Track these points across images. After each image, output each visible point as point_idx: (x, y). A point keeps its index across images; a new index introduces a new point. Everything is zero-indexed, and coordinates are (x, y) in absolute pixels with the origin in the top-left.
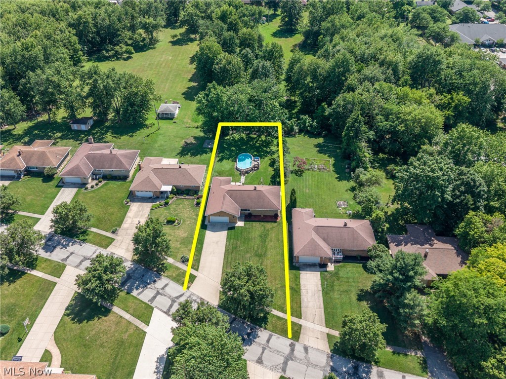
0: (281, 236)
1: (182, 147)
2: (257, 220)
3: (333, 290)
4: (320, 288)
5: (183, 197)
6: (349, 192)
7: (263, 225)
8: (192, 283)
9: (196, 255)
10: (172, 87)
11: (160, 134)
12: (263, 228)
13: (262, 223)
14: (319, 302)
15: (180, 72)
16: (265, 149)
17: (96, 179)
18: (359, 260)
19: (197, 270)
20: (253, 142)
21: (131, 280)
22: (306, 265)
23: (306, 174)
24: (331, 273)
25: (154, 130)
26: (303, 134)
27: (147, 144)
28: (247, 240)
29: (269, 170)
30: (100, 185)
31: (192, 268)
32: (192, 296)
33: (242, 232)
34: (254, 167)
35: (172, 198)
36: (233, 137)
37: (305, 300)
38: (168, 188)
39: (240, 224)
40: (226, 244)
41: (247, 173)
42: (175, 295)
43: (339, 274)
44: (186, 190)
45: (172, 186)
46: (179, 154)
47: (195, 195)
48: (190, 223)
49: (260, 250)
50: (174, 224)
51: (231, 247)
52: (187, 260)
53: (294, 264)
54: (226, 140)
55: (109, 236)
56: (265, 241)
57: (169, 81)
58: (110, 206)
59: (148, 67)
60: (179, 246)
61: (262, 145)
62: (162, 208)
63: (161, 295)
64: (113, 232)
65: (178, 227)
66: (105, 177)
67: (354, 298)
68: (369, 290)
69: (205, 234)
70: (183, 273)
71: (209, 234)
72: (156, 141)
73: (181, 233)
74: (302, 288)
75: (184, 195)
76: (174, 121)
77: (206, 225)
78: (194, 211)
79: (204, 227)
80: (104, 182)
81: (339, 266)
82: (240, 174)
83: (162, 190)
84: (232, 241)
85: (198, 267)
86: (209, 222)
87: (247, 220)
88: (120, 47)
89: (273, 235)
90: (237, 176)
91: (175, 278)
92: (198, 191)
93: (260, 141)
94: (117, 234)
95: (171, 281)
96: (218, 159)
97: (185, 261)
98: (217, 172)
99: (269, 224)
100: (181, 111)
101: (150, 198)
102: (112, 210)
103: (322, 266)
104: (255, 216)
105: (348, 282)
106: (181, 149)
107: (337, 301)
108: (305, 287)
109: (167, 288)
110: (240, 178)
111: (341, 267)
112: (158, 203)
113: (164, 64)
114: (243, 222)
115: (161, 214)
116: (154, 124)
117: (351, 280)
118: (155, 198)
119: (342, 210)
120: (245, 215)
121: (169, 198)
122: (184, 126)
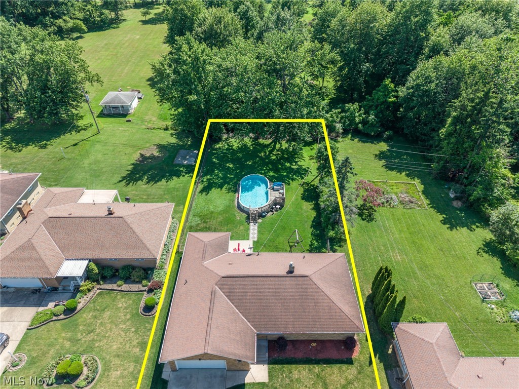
2: (300, 355)
5: (115, 287)
7: (318, 376)
11: (98, 142)
23: (382, 215)
25: (89, 136)
29: (304, 207)
34: (275, 203)
35: (89, 290)
41: (261, 216)
44: (124, 267)
45: (87, 262)
46: (124, 178)
47: (144, 282)
50: (77, 382)
62: (58, 324)
75: (119, 282)
76: (127, 119)
77: (166, 382)
78: (136, 332)
82: (248, 218)
83: (61, 274)
86: (174, 369)
87: (275, 356)
90: (241, 223)
92: (152, 269)
96: (200, 187)
99: (335, 369)
100: (142, 104)
101: (36, 291)
104: (294, 343)
106: (130, 168)
110: (248, 229)
112: (51, 305)
114: (266, 366)
116: (91, 125)
118: (46, 293)
119: (495, 310)
120: (270, 342)
121: (81, 291)
122: (144, 127)
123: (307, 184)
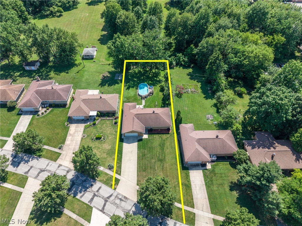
0: (173, 145)
1: (101, 80)
2: (156, 133)
3: (212, 184)
4: (204, 183)
5: (105, 119)
6: (213, 107)
7: (160, 137)
8: (118, 185)
9: (118, 163)
10: (90, 36)
11: (85, 71)
12: (160, 139)
13: (160, 135)
14: (204, 194)
15: (94, 25)
16: (155, 78)
17: (45, 107)
18: (226, 159)
19: (120, 174)
20: (147, 74)
21: (75, 185)
22: (193, 165)
23: (184, 96)
24: (210, 171)
25: (81, 68)
26: (179, 66)
27: (77, 78)
28: (151, 149)
29: (160, 94)
30: (48, 111)
31: (116, 173)
32: (118, 196)
33: (147, 143)
34: (150, 93)
35: (98, 119)
36: (134, 71)
37: (195, 193)
38: (94, 113)
39: (145, 136)
40: (138, 153)
41: (146, 97)
42: (106, 195)
43: (215, 171)
44: (107, 113)
45: (97, 112)
46: (100, 85)
47: (113, 117)
48: (112, 138)
49: (161, 156)
50: (101, 139)
51: (141, 155)
52: (113, 167)
53: (184, 165)
54: (130, 73)
55: (57, 151)
56: (163, 149)
57: (88, 31)
58: (56, 127)
59: (73, 22)
60: (106, 156)
61: (154, 76)
62: (92, 128)
63: (97, 196)
64: (60, 148)
65: (104, 142)
66: (51, 106)
67: (227, 189)
68: (236, 182)
69: (123, 146)
70: (110, 177)
71: (125, 145)
72: (83, 76)
73: (106, 146)
74: (192, 184)
75: (106, 117)
76: (94, 60)
77: (123, 139)
78: (113, 129)
79: (121, 140)
80: (50, 109)
81: (214, 165)
82: (142, 98)
83: (90, 115)
84: (141, 150)
85: (120, 172)
86: (125, 136)
87: (150, 133)
88: (53, 8)
89: (168, 144)
90: (139, 100)
91: (105, 182)
92: (115, 113)
93: (152, 73)
94: (62, 149)
95: (103, 185)
96: (126, 87)
97: (111, 168)
98: (126, 98)
99: (165, 135)
100: (98, 53)
101: (83, 120)
102: (57, 131)
103: (203, 165)
104: (155, 130)
105: (222, 177)
106: (101, 81)
107: (216, 192)
108: (194, 183)
109: (100, 191)
110: (142, 102)
111: (216, 165)
112: (89, 123)
113: (84, 19)
114: (147, 135)
115: (92, 132)
116: (81, 64)
117: (223, 175)
118: (86, 120)
119: (210, 122)
120: (148, 130)
121: (96, 120)
122: (101, 64)
123: (161, 86)
